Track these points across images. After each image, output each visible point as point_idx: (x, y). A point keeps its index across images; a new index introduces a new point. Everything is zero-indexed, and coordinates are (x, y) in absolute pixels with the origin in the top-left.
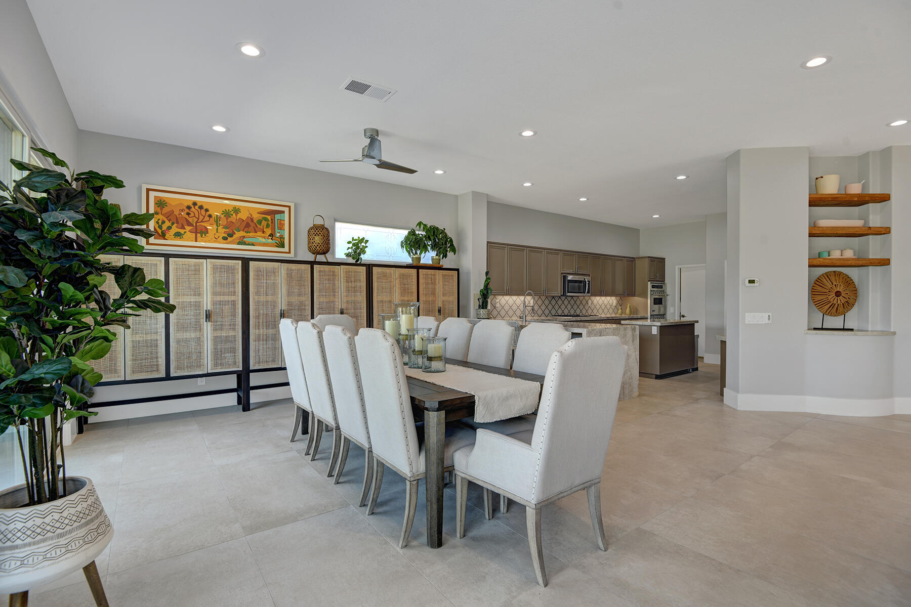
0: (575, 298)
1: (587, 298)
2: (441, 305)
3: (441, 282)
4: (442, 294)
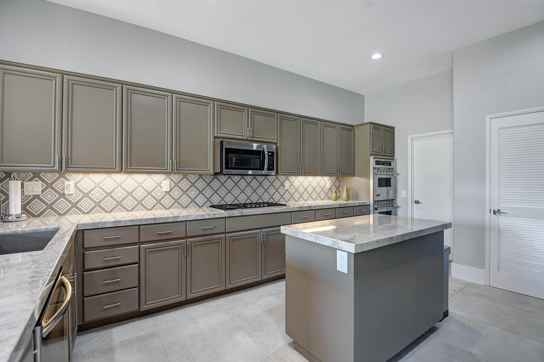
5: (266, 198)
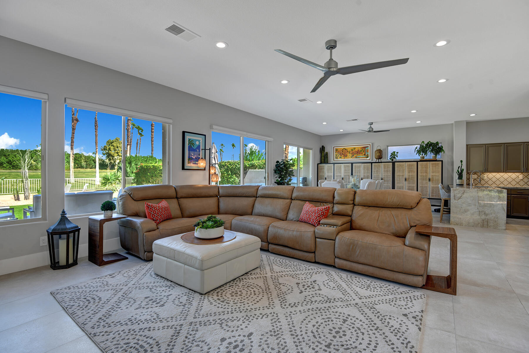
2: (430, 177)
3: (431, 167)
4: (431, 172)
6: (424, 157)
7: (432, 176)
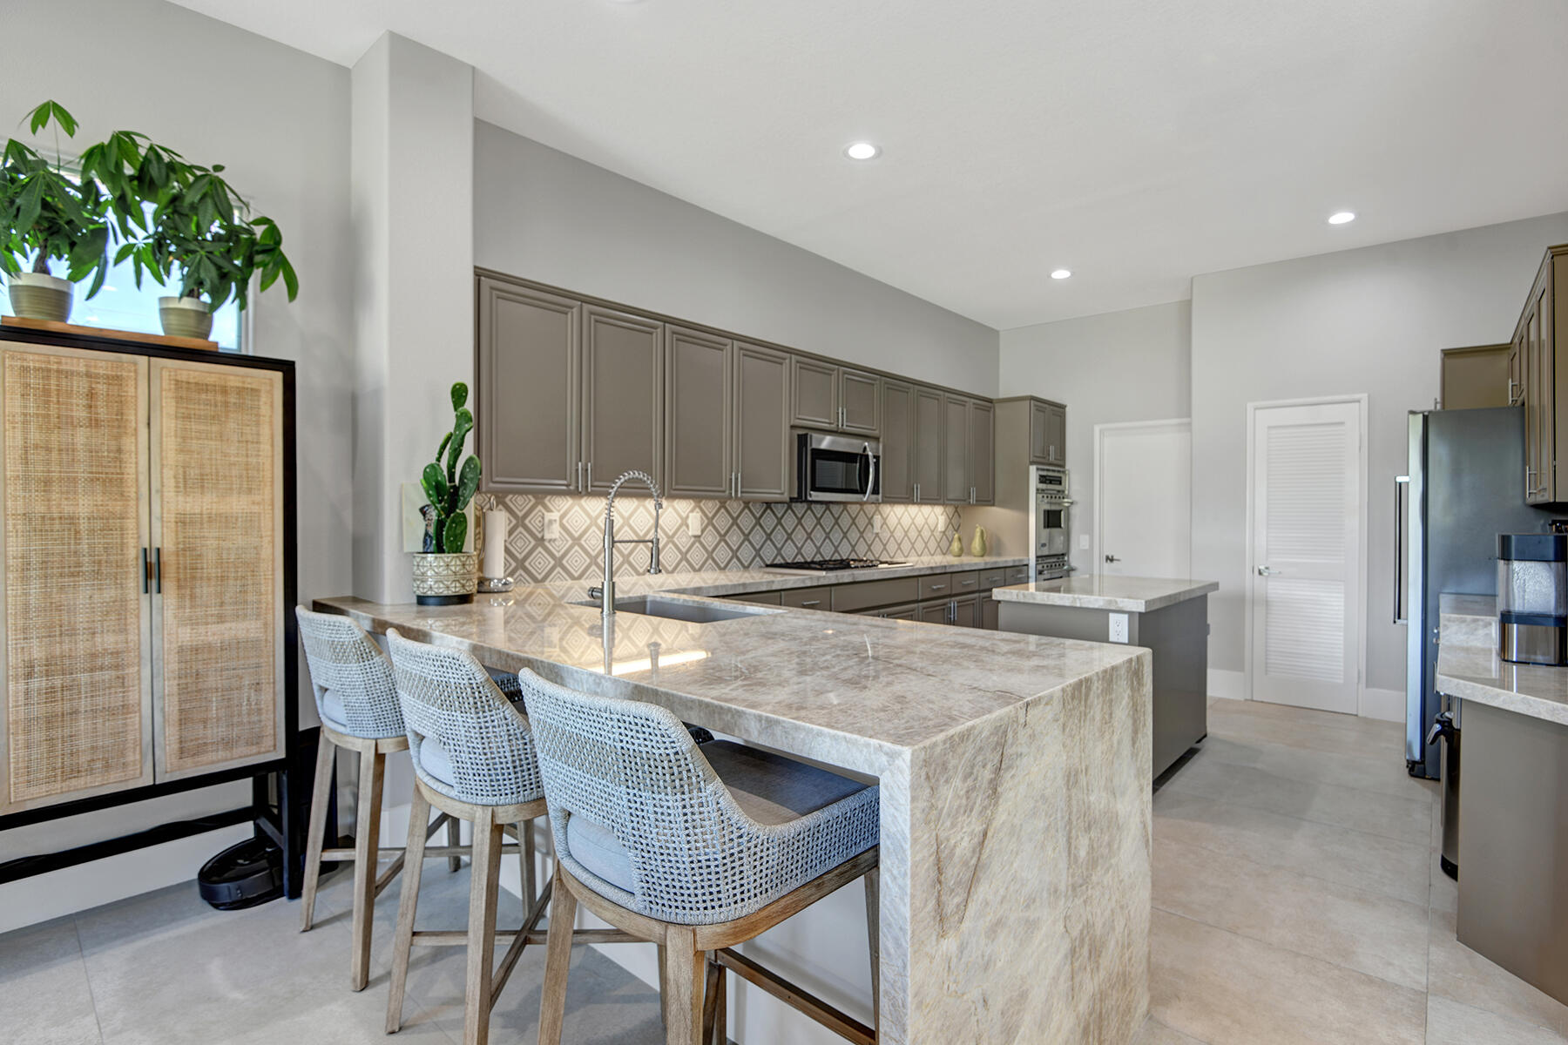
0: (835, 509)
1: (870, 508)
2: (166, 540)
3: (167, 422)
4: (170, 483)
5: (844, 553)
6: (59, 301)
7: (183, 521)
